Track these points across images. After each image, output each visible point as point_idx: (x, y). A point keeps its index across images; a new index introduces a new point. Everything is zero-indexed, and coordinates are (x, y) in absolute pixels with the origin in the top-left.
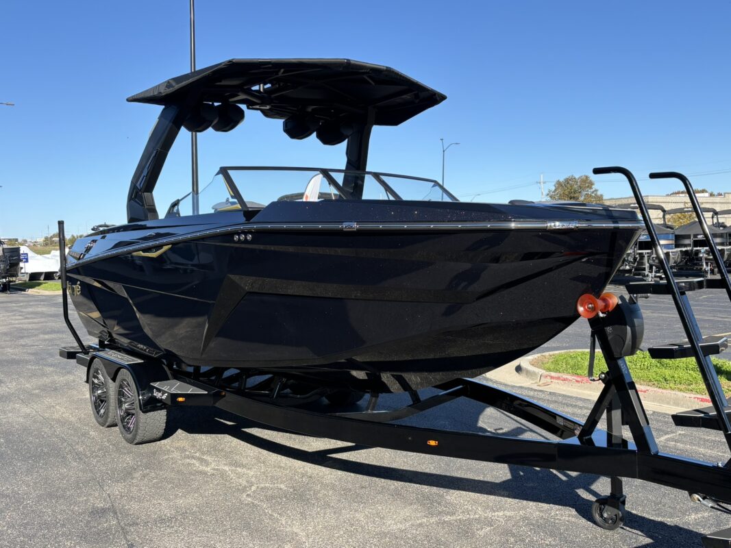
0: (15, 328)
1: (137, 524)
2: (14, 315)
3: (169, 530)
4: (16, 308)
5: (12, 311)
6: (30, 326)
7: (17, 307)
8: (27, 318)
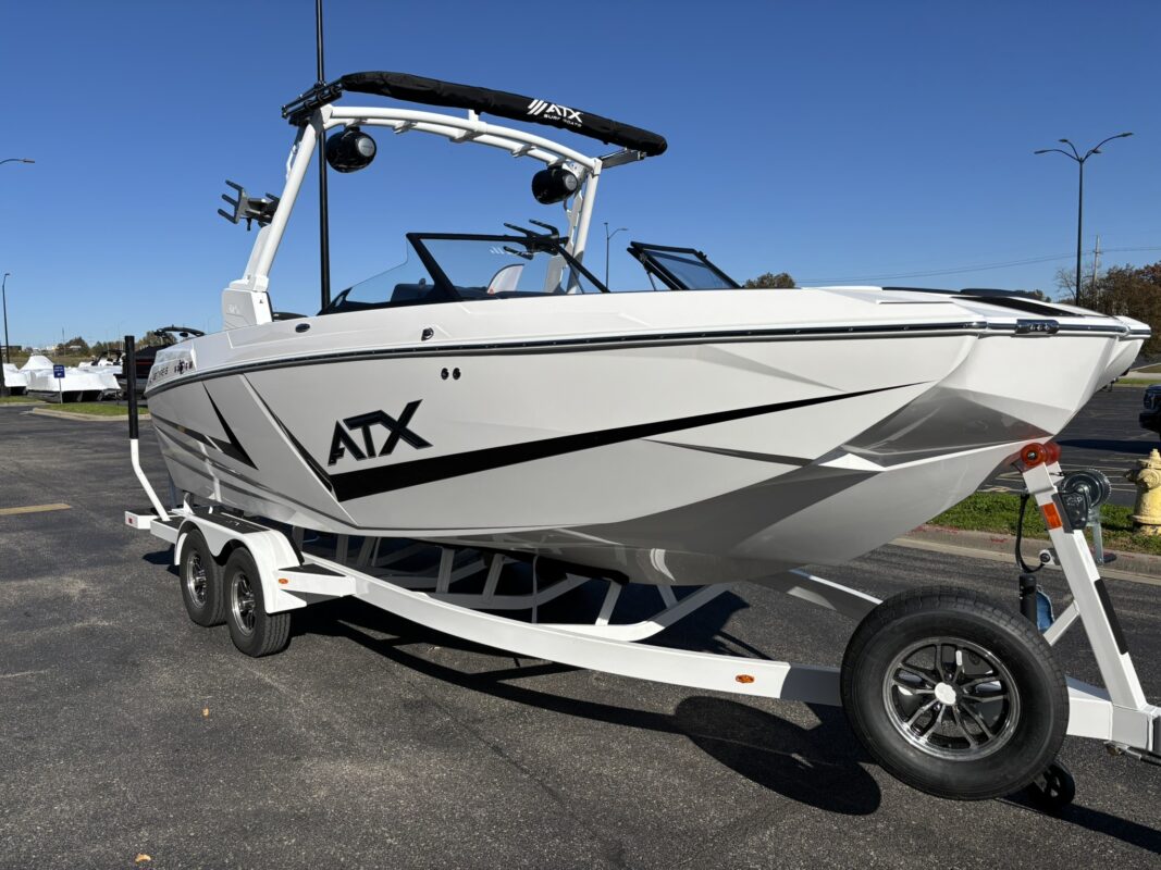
0: (91, 464)
1: (480, 721)
2: (76, 447)
3: (530, 728)
4: (70, 439)
5: (69, 443)
6: (112, 462)
7: (72, 436)
8: (97, 452)
